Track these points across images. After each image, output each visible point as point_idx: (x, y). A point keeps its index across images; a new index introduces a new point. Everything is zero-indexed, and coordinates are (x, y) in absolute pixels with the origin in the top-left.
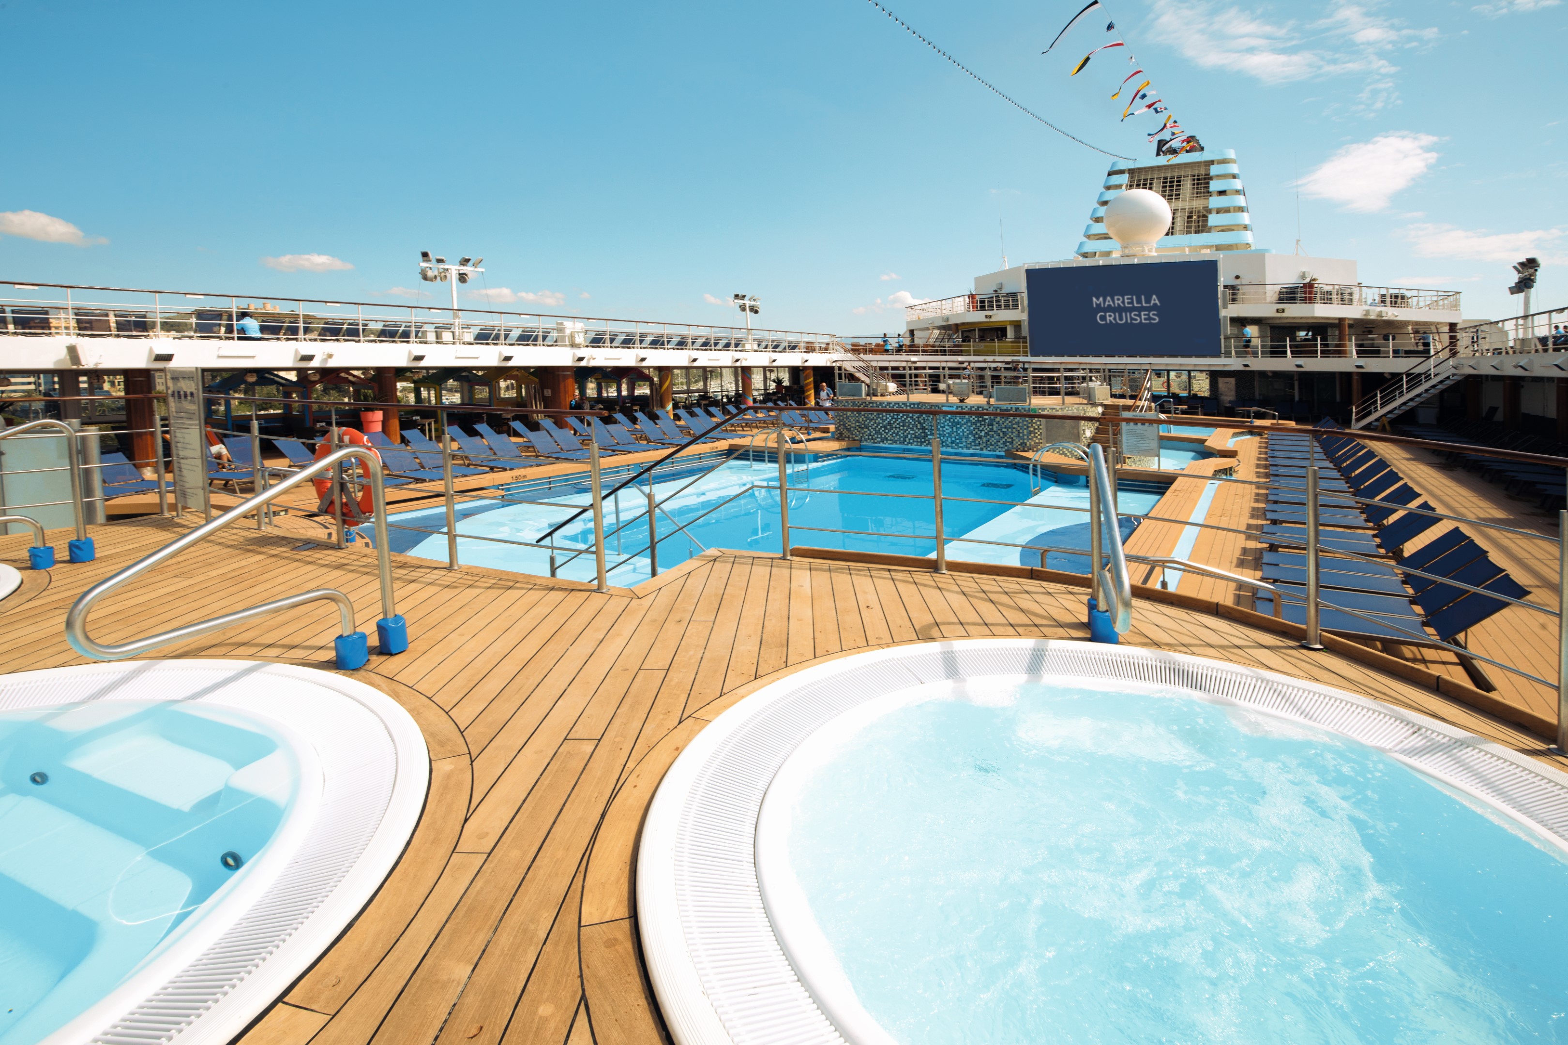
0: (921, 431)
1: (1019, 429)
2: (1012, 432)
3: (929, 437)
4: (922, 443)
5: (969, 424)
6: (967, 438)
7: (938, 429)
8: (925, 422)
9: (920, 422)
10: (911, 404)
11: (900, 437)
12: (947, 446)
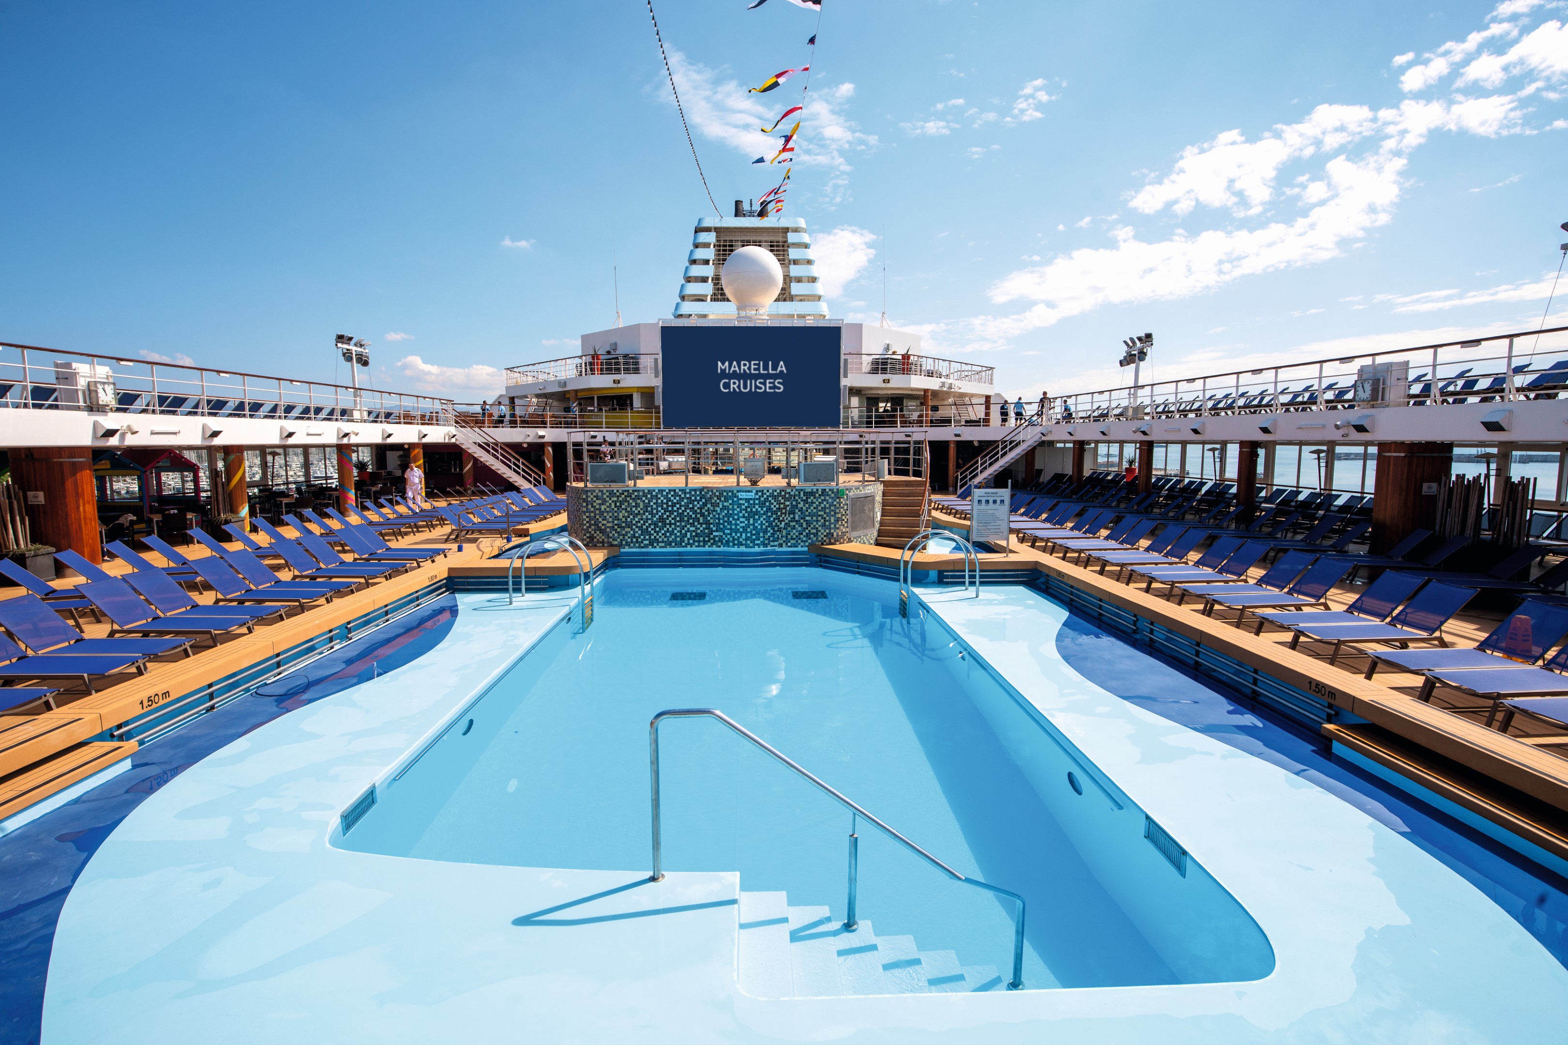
0: (704, 526)
1: (825, 516)
2: (817, 521)
3: (715, 534)
4: (705, 542)
5: (769, 514)
6: (765, 532)
7: (730, 523)
8: (709, 514)
9: (702, 515)
10: (691, 490)
11: (676, 537)
12: (740, 544)
